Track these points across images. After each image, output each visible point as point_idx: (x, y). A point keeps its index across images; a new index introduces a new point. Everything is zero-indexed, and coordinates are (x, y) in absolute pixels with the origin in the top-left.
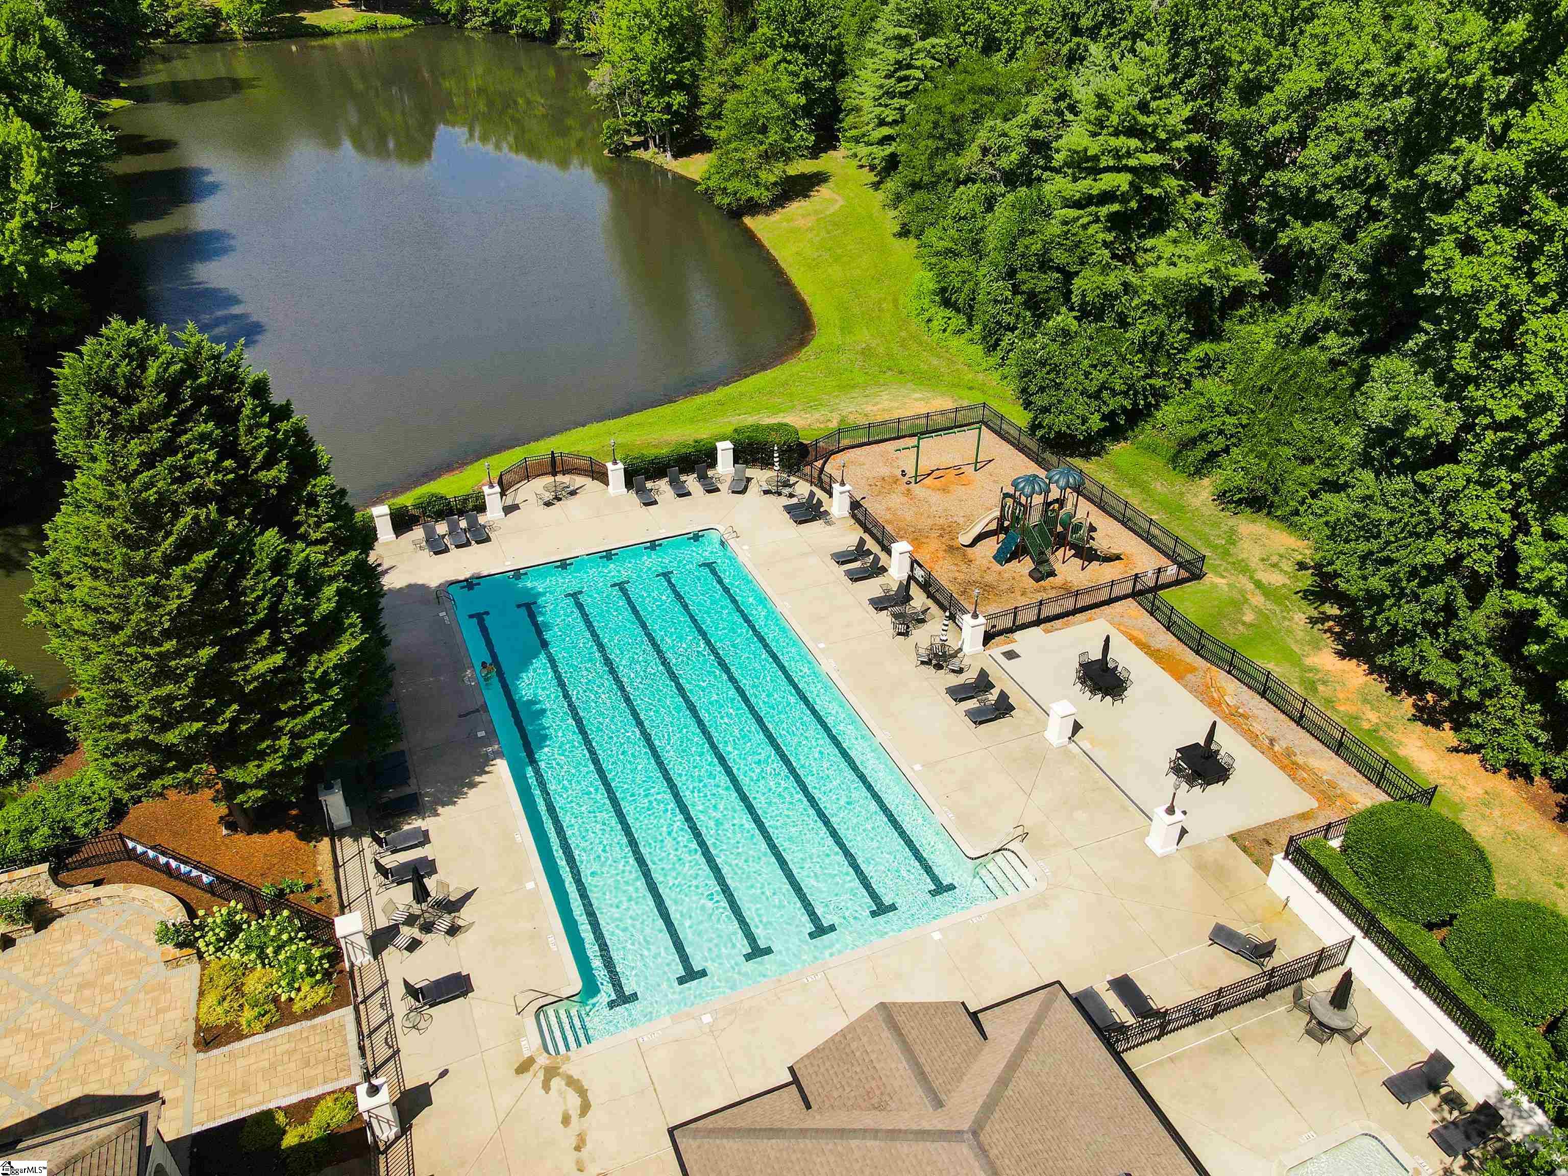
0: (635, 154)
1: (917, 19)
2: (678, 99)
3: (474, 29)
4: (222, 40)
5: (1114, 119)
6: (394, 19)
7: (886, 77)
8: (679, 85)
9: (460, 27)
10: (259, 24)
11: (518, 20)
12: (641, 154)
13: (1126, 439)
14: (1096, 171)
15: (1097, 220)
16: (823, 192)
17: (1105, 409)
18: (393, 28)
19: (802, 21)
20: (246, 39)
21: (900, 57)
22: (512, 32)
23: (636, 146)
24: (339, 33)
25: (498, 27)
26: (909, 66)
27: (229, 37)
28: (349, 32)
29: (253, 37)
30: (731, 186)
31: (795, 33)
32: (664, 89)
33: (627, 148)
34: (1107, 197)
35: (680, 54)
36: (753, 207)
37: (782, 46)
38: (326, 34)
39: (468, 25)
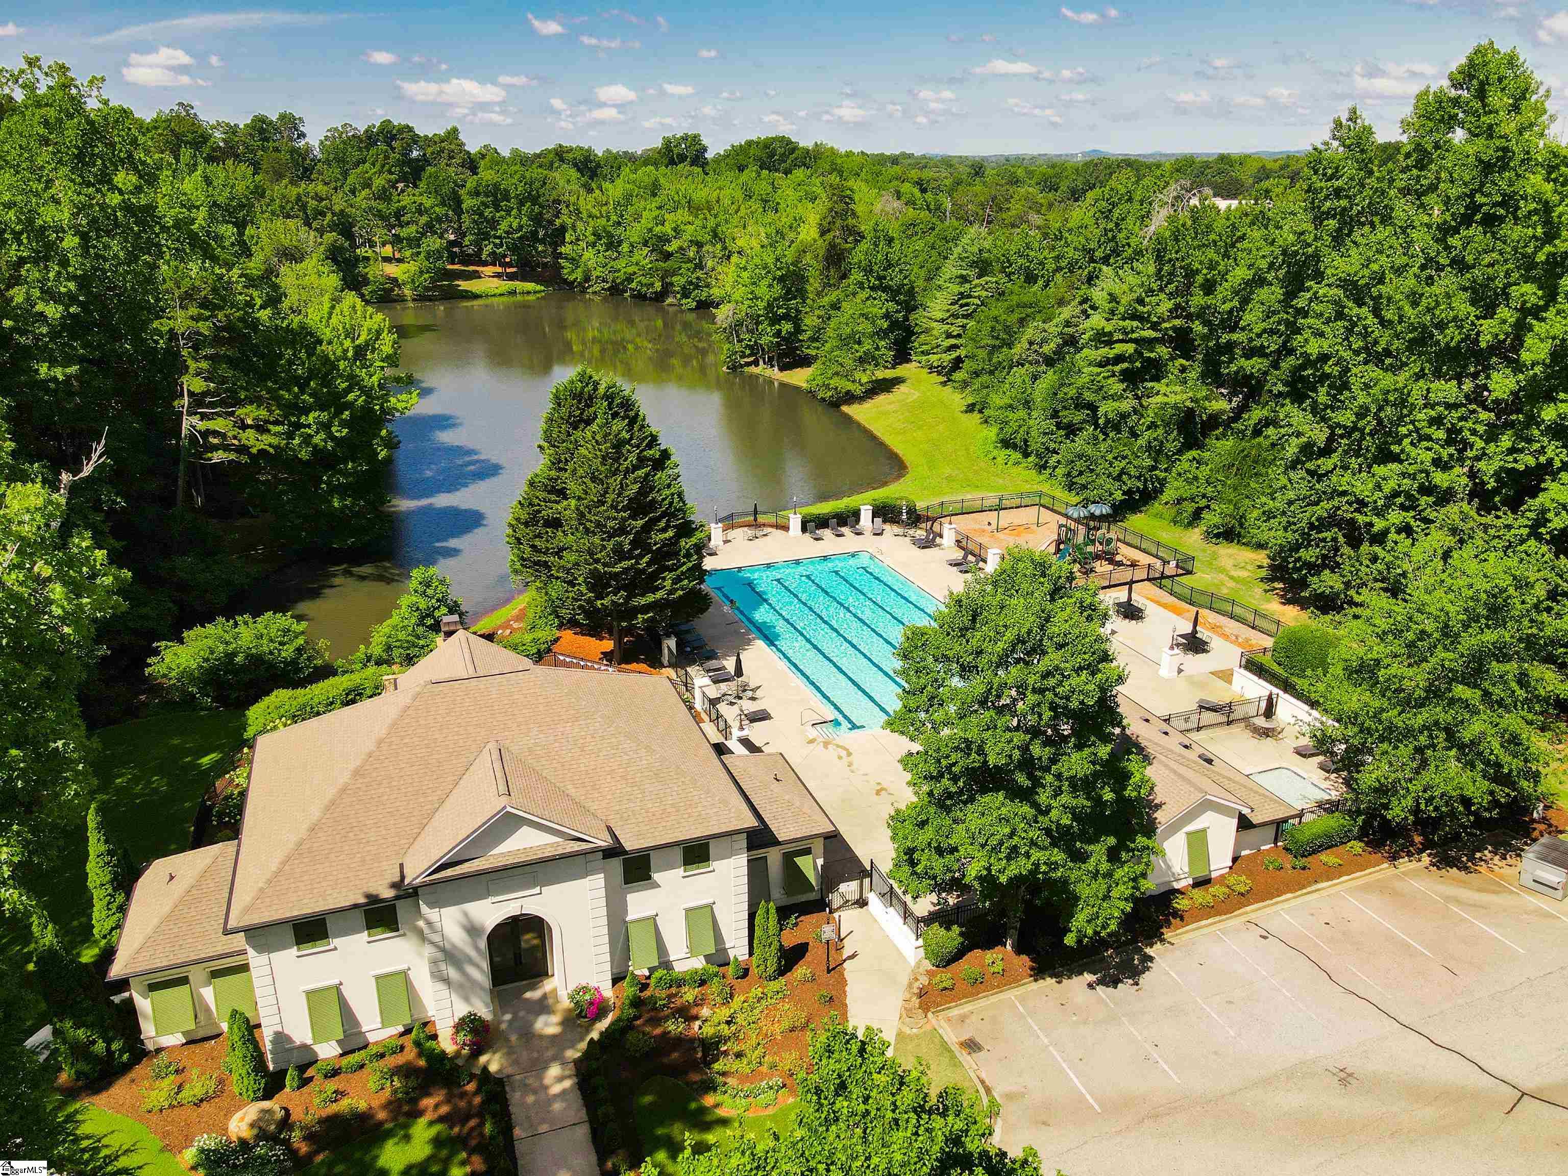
0: (746, 369)
1: (973, 264)
2: (787, 327)
3: (595, 293)
4: (395, 301)
5: (1122, 309)
6: (530, 286)
7: (951, 304)
8: (786, 317)
9: (584, 291)
10: (427, 289)
11: (633, 285)
12: (753, 369)
13: (1141, 512)
14: (1110, 343)
15: (1113, 375)
16: (903, 388)
17: (1125, 488)
18: (529, 293)
19: (885, 269)
20: (414, 300)
21: (962, 290)
22: (626, 295)
23: (748, 364)
24: (487, 296)
25: (615, 290)
26: (969, 296)
27: (402, 299)
28: (494, 295)
29: (420, 298)
30: (833, 383)
31: (880, 278)
32: (775, 320)
33: (742, 366)
34: (1119, 359)
35: (788, 295)
36: (850, 398)
37: (869, 287)
38: (476, 296)
39: (590, 290)
